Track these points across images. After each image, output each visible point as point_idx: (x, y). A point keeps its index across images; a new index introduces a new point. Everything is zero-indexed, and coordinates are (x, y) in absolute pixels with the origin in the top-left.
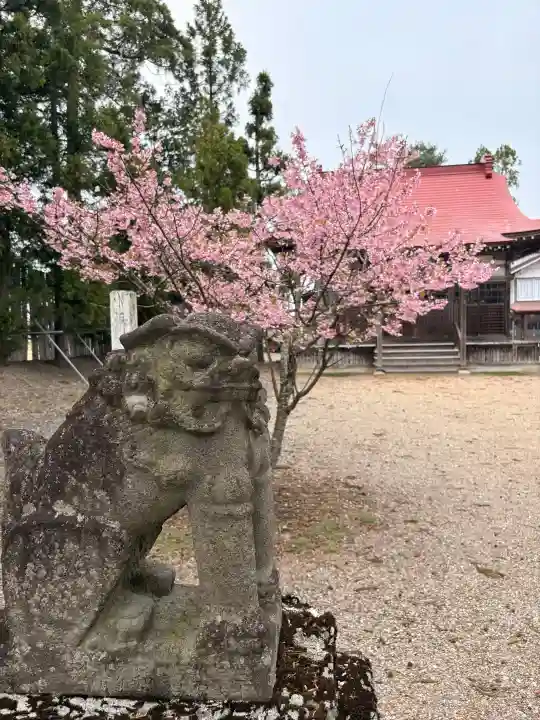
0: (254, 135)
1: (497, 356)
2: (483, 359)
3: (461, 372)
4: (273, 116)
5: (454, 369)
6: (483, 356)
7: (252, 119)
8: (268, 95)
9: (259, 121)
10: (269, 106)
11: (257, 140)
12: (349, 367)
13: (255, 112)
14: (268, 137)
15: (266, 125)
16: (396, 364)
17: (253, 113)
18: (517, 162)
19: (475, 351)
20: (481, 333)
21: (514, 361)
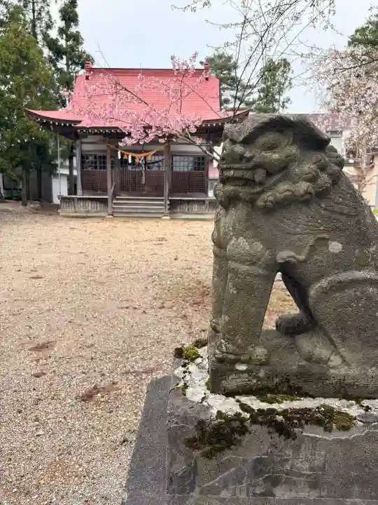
0: (64, 36)
1: (196, 208)
2: (187, 210)
3: (164, 218)
4: (79, 23)
5: (160, 216)
6: (186, 207)
7: (62, 24)
8: (75, 7)
9: (68, 26)
10: (76, 15)
11: (67, 41)
12: (96, 212)
13: (63, 18)
14: (76, 38)
15: (73, 30)
16: (124, 210)
17: (62, 20)
18: (291, 71)
19: (181, 203)
20: (189, 192)
21: (207, 211)
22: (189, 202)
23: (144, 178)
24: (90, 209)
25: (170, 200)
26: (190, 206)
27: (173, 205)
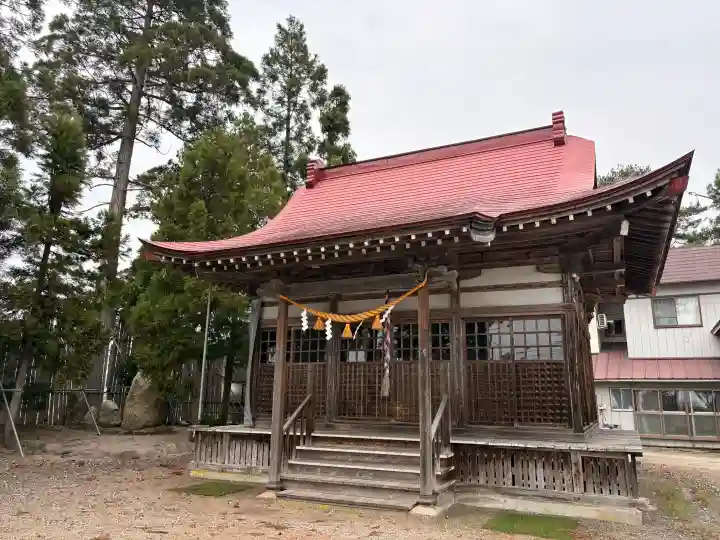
0: (326, 154)
1: (538, 475)
2: (510, 481)
3: (420, 510)
6: (505, 472)
7: (323, 137)
9: (332, 139)
11: (330, 159)
14: (344, 153)
15: (340, 142)
19: (488, 459)
20: (519, 420)
21: (578, 491)
22: (514, 455)
23: (386, 381)
24: (254, 465)
25: (455, 447)
26: (519, 471)
27: (464, 465)
